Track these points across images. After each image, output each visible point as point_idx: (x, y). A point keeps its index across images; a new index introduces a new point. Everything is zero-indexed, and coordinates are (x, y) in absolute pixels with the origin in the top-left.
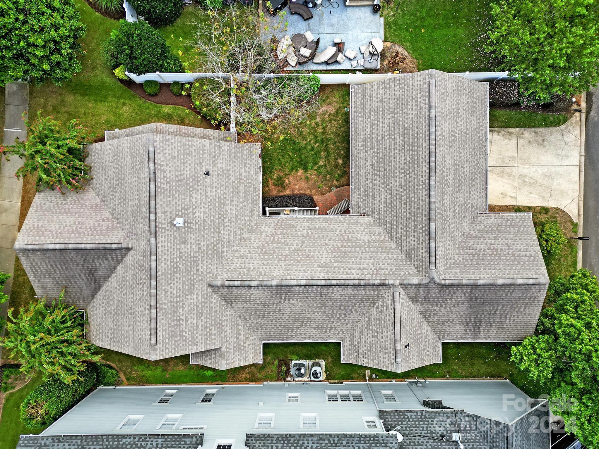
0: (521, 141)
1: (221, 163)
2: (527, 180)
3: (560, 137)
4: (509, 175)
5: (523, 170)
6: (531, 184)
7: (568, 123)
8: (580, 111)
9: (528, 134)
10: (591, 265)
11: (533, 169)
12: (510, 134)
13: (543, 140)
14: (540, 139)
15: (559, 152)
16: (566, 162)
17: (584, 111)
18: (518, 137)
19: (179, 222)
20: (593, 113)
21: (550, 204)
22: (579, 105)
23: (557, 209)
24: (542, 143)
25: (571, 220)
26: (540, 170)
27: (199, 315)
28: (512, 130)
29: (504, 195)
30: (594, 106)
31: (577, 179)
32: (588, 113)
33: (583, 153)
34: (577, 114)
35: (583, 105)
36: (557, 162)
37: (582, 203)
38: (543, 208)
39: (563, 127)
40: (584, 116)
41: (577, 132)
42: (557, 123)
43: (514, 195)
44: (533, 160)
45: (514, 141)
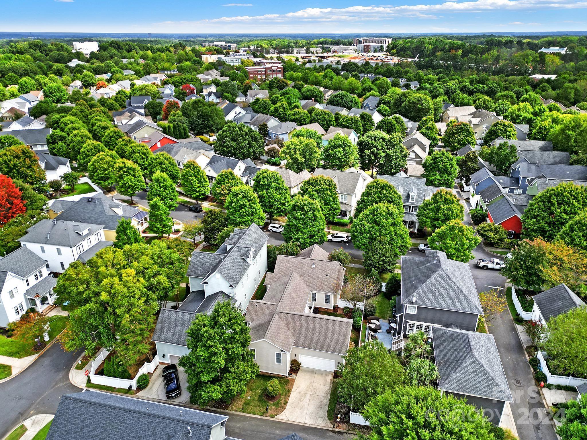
0: (323, 398)
1: (330, 280)
2: (303, 397)
3: (322, 415)
4: (307, 390)
5: (308, 396)
6: (300, 399)
7: (328, 421)
8: (334, 427)
9: (326, 401)
10: (251, 421)
11: (308, 401)
12: (327, 394)
13: (321, 408)
14: (323, 406)
15: (314, 414)
16: (308, 417)
17: (333, 429)
18: (326, 397)
19: (314, 266)
20: (331, 433)
21: (288, 406)
22: (337, 427)
23: (285, 409)
24: (320, 407)
25: (277, 415)
26: (307, 404)
27: (285, 268)
28: (329, 396)
29: (298, 387)
30: (335, 435)
31: (298, 421)
32: (332, 431)
33: (311, 426)
34: (332, 426)
35: (337, 430)
36: (309, 412)
37: (284, 421)
38: (287, 402)
39: (326, 418)
40: (331, 429)
41: (323, 425)
42: (329, 415)
43: (297, 391)
44: (312, 402)
45: (323, 395)
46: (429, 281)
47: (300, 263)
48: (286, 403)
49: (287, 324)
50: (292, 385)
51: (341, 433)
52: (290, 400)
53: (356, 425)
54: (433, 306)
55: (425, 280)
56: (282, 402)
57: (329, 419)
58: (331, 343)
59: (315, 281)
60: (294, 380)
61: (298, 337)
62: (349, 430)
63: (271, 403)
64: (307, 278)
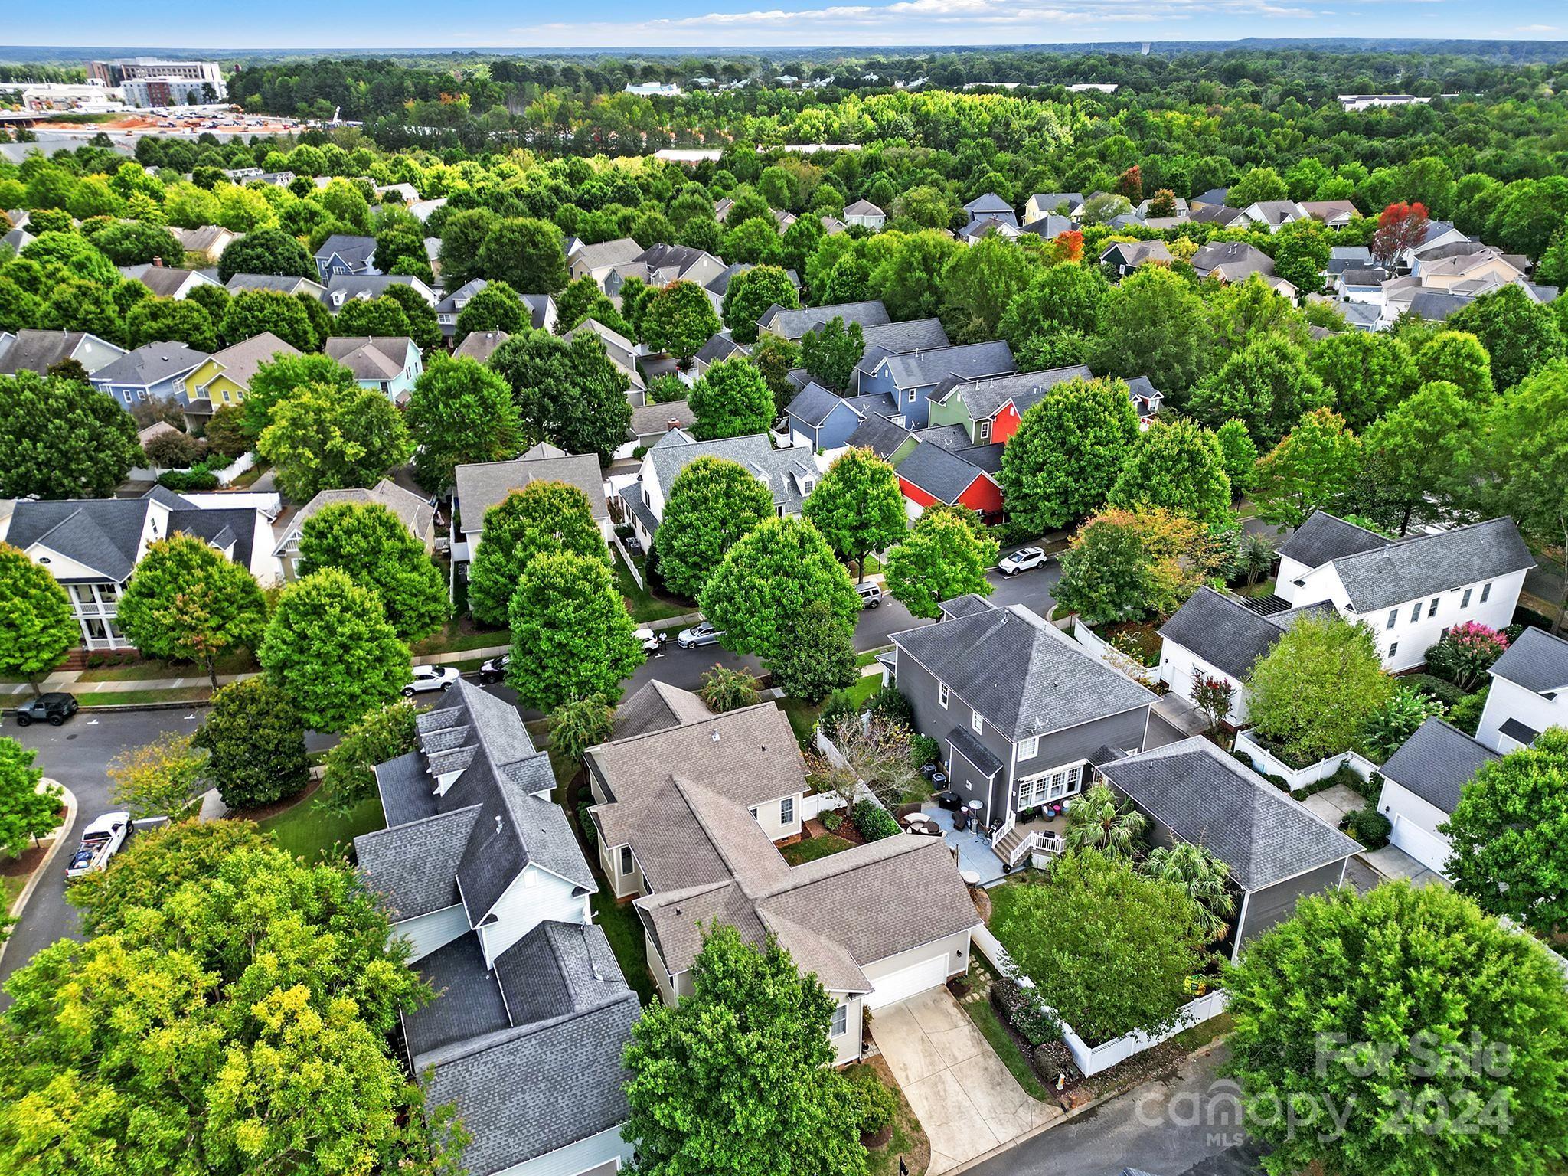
0: (980, 1059)
1: (777, 758)
2: (940, 1086)
3: (1017, 1102)
4: (932, 1063)
5: (947, 1076)
6: (937, 1094)
7: (1041, 1104)
8: (1066, 1111)
9: (995, 1063)
11: (957, 1087)
12: (980, 1043)
13: (999, 1084)
14: (998, 1079)
15: (999, 1110)
16: (993, 1125)
17: (1070, 1115)
18: (983, 1053)
19: (717, 737)
20: (1073, 1127)
21: (928, 1129)
22: (1071, 1107)
23: (928, 1142)
24: (996, 1084)
25: (924, 1168)
26: (961, 1097)
27: (644, 774)
28: (986, 1044)
29: (905, 1068)
30: (1083, 1126)
31: (982, 1150)
32: (1070, 1121)
33: (1020, 1141)
34: (1060, 1110)
35: (1076, 1111)
36: (984, 1112)
38: (917, 1123)
39: (1031, 1100)
40: (1064, 1119)
41: (1039, 1122)
42: (1029, 1090)
43: (911, 1079)
44: (968, 1083)
45: (975, 1051)
46: (1032, 668)
47: (678, 744)
48: (916, 1126)
49: (802, 921)
50: (887, 1071)
51: (1091, 1113)
52: (920, 1109)
53: (1101, 1074)
54: (1072, 721)
55: (1026, 672)
56: (905, 1129)
57: (1041, 1099)
58: (934, 913)
59: (742, 778)
60: (880, 1056)
61: (850, 939)
62: (1099, 1095)
63: (884, 1148)
64: (718, 778)
